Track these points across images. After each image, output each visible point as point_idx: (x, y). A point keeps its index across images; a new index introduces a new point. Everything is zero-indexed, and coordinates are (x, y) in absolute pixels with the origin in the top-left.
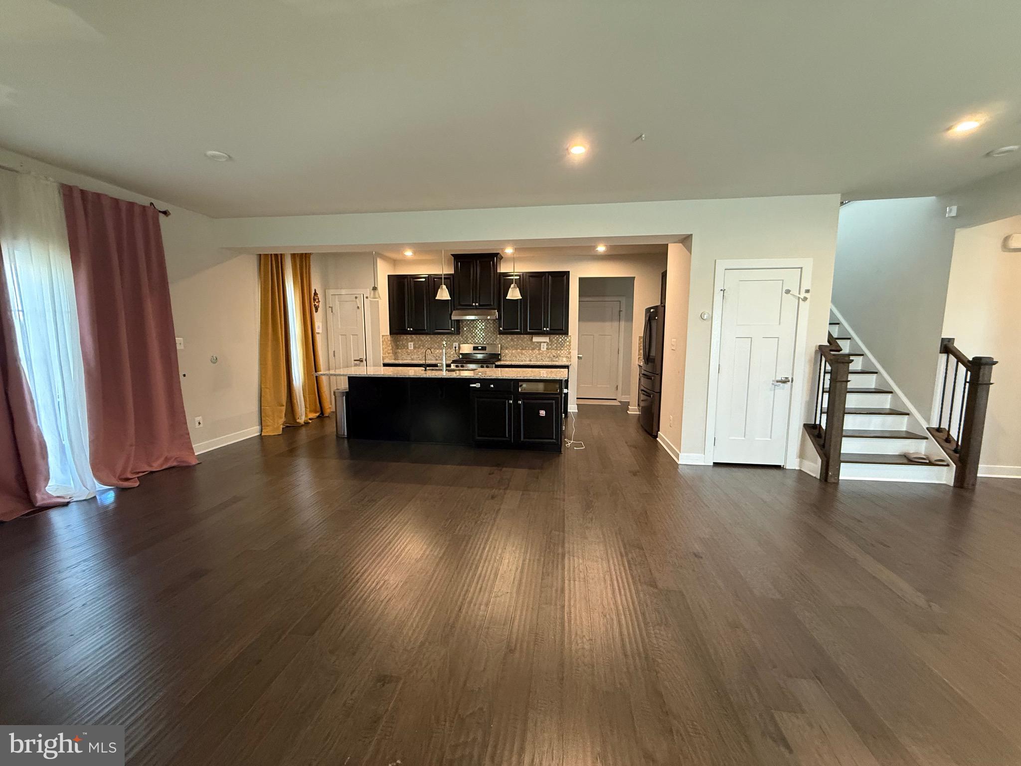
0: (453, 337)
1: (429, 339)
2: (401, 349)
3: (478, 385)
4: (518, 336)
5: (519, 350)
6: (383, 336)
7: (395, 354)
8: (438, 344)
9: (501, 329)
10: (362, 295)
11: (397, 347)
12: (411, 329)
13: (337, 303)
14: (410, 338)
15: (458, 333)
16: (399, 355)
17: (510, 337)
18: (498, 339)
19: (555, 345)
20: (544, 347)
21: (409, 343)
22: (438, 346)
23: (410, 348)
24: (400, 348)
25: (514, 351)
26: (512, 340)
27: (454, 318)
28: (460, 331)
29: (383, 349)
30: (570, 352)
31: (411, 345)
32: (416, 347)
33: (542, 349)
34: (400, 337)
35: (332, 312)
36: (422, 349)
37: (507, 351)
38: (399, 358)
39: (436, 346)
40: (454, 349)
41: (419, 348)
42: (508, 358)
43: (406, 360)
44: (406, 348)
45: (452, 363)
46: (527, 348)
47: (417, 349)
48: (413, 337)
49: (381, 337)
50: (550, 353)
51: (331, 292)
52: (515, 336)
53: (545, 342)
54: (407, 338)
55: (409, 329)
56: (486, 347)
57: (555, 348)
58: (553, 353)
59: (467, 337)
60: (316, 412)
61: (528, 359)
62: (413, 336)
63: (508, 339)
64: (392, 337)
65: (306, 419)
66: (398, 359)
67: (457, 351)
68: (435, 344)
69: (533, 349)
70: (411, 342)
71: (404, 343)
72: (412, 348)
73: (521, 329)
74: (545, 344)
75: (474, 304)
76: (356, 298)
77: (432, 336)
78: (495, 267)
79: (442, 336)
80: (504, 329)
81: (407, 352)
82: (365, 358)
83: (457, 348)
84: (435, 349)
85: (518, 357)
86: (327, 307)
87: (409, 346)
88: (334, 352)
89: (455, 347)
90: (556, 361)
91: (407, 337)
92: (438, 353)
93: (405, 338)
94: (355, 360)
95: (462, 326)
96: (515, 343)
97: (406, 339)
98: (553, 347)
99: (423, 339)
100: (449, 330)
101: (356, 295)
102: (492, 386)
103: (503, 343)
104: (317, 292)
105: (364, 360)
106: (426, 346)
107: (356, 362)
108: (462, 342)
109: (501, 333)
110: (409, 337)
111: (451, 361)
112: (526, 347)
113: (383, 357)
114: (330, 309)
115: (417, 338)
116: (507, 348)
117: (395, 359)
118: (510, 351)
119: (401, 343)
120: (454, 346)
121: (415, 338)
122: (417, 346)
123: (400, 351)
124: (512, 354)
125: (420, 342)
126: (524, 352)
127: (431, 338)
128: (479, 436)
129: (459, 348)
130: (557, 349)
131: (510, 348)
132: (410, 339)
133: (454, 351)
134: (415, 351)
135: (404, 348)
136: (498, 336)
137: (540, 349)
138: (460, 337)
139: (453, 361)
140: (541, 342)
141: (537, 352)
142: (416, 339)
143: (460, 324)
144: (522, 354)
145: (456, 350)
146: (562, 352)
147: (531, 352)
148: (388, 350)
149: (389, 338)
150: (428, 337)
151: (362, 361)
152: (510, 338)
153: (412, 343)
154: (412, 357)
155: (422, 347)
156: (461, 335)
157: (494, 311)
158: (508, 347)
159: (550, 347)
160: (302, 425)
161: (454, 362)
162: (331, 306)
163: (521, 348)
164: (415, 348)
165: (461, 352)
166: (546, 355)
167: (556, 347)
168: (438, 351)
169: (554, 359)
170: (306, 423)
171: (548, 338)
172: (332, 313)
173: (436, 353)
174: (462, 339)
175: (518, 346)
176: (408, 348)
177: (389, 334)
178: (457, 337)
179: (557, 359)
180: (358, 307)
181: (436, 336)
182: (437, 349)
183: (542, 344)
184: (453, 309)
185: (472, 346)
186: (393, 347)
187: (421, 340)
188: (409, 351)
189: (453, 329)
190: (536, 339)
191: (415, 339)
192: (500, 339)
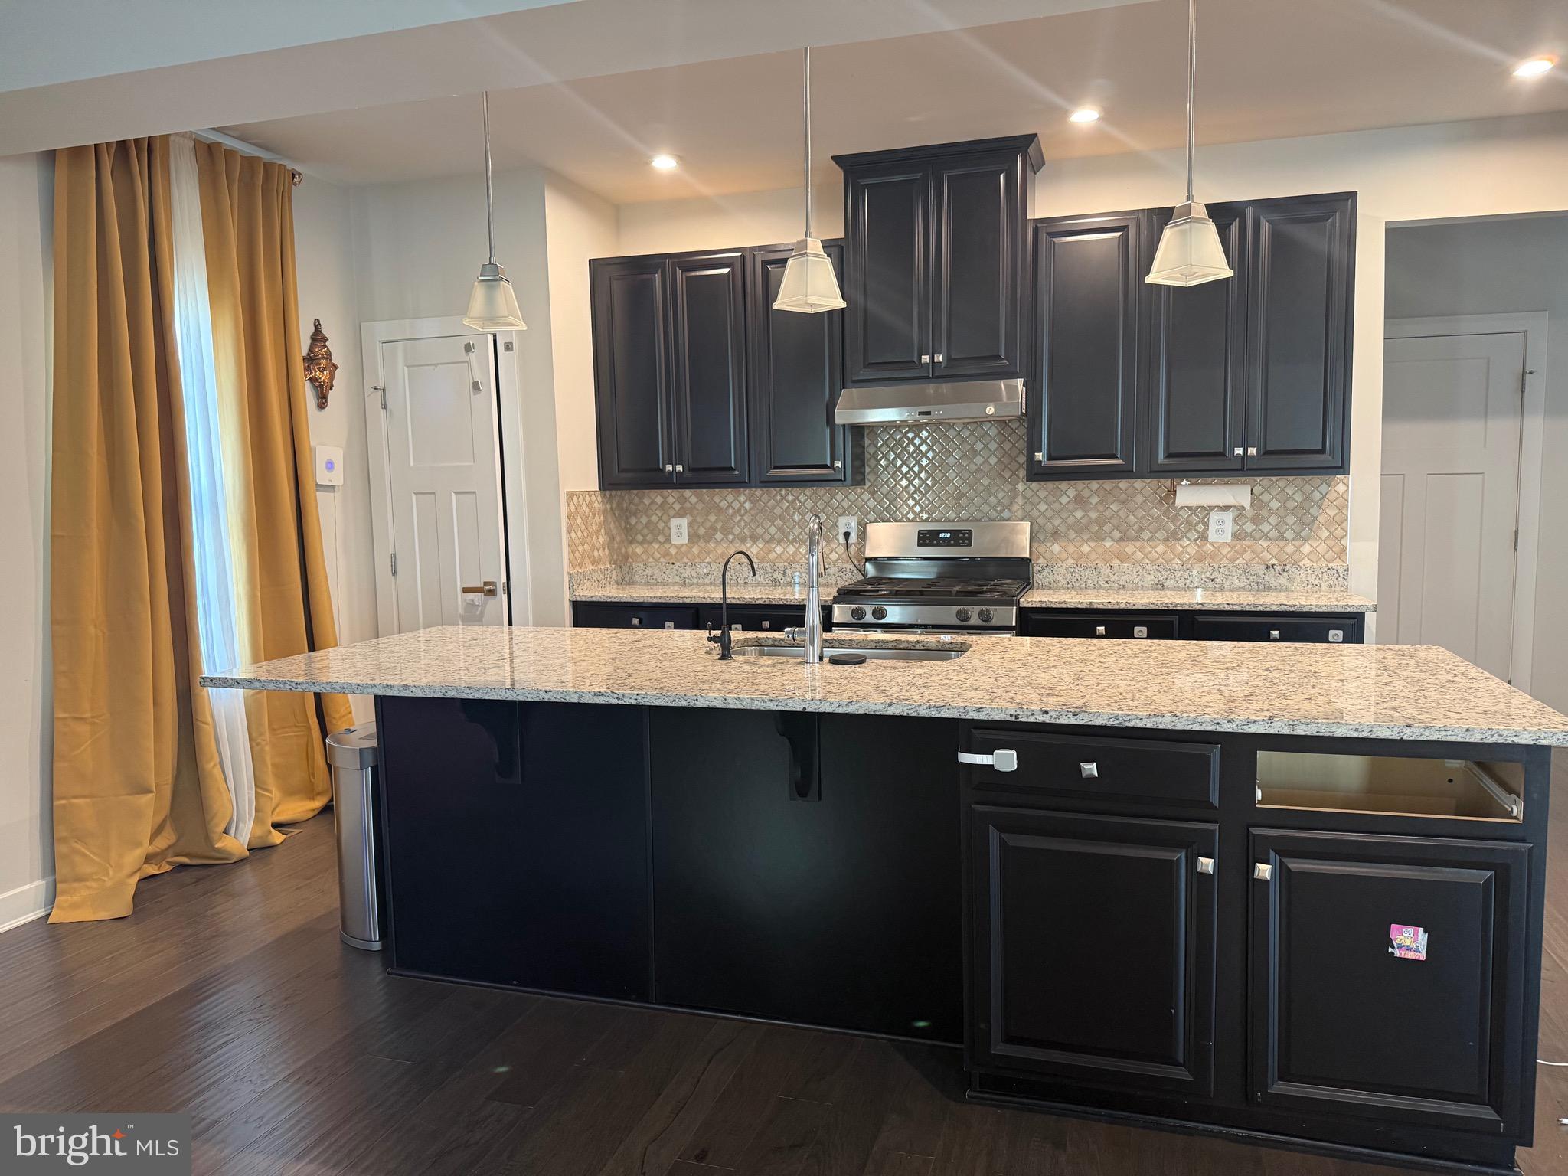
0: (840, 496)
1: (747, 505)
2: (641, 543)
3: (1005, 760)
4: (1108, 485)
5: (1108, 544)
6: (571, 495)
7: (622, 563)
8: (779, 522)
9: (1039, 456)
10: (490, 338)
11: (629, 534)
12: (679, 468)
13: (403, 371)
14: (677, 500)
15: (859, 479)
16: (638, 566)
17: (1069, 490)
18: (1020, 500)
19: (1273, 520)
20: (1221, 530)
21: (674, 522)
22: (780, 529)
23: (675, 540)
24: (640, 538)
25: (1086, 549)
26: (1080, 501)
27: (842, 417)
28: (867, 469)
29: (572, 545)
30: (1344, 550)
31: (679, 529)
32: (697, 536)
33: (1212, 536)
34: (640, 498)
35: (385, 407)
36: (719, 543)
37: (1056, 548)
38: (637, 578)
39: (773, 530)
40: (842, 540)
41: (708, 537)
42: (1060, 575)
43: (663, 584)
44: (661, 539)
45: (836, 600)
46: (1146, 535)
47: (702, 543)
48: (686, 500)
49: (563, 498)
50: (1248, 556)
51: (380, 330)
52: (1095, 485)
53: (1226, 508)
54: (665, 502)
55: (669, 467)
56: (970, 532)
57: (1274, 534)
58: (1266, 555)
59: (893, 496)
60: (311, 794)
61: (1149, 580)
62: (688, 493)
63: (1064, 500)
64: (610, 500)
65: (259, 832)
66: (632, 583)
67: (852, 549)
68: (767, 524)
69: (1173, 537)
70: (680, 515)
71: (654, 518)
72: (685, 539)
73: (1127, 457)
74: (1228, 517)
75: (925, 359)
76: (468, 348)
77: (759, 492)
78: (1018, 200)
79: (796, 491)
80: (1050, 458)
81: (667, 554)
82: (504, 579)
83: (853, 538)
84: (768, 542)
85: (1106, 571)
86: (368, 390)
87: (674, 531)
88: (394, 556)
89: (847, 535)
90: (1280, 589)
91: (665, 498)
92: (780, 556)
93: (659, 500)
94: (466, 590)
95: (872, 450)
96: (1093, 515)
97: (661, 506)
98: (1265, 528)
99: (723, 504)
100: (825, 466)
101: (466, 340)
102: (1091, 768)
103: (1043, 514)
104: (324, 330)
105: (500, 590)
106: (737, 530)
107: (471, 596)
108: (872, 516)
109: (1037, 473)
110: (671, 496)
111: (834, 591)
112: (1141, 529)
113: (570, 575)
114: (379, 393)
115: (701, 500)
116: (1055, 535)
117: (621, 582)
118: (1071, 549)
119: (644, 520)
120: (842, 530)
121: (693, 499)
122: (702, 531)
123: (639, 550)
124: (1080, 556)
125: (712, 518)
126: (1130, 549)
127: (754, 503)
128: (1010, 1039)
129: (863, 536)
130: (1281, 538)
131: (1072, 535)
132: (677, 506)
133: (841, 550)
134: (695, 550)
135: (655, 540)
136: (1021, 487)
137: (1204, 537)
138: (866, 496)
139: (839, 591)
140: (1208, 510)
141: (1192, 550)
142: (700, 506)
143: (867, 442)
144: (1123, 558)
145: (847, 546)
146: (1306, 549)
147: (1161, 548)
148: (593, 548)
149: (598, 501)
150: (742, 498)
151: (492, 593)
152: (1072, 493)
153: (684, 522)
154: (686, 573)
155: (719, 536)
156: (868, 484)
157: (1012, 382)
158: (1063, 529)
159: (1249, 527)
160: (241, 861)
161: (846, 594)
162: (381, 385)
163: (1117, 535)
164: (693, 537)
165: (869, 554)
166: (1233, 560)
167: (1276, 527)
168: (779, 550)
169: (1271, 579)
170: (259, 850)
171: (1248, 488)
172: (383, 412)
173: (772, 556)
174: (872, 503)
175: (1107, 528)
176: (668, 540)
177: (594, 485)
178: (853, 496)
179: (1283, 580)
180: (476, 386)
181: (773, 491)
182: (779, 542)
183: (1214, 516)
184: (839, 383)
185: (911, 531)
186: (613, 538)
187: (720, 509)
188: (673, 551)
189: (838, 464)
190: (1189, 495)
191: (693, 507)
192: (1028, 500)
